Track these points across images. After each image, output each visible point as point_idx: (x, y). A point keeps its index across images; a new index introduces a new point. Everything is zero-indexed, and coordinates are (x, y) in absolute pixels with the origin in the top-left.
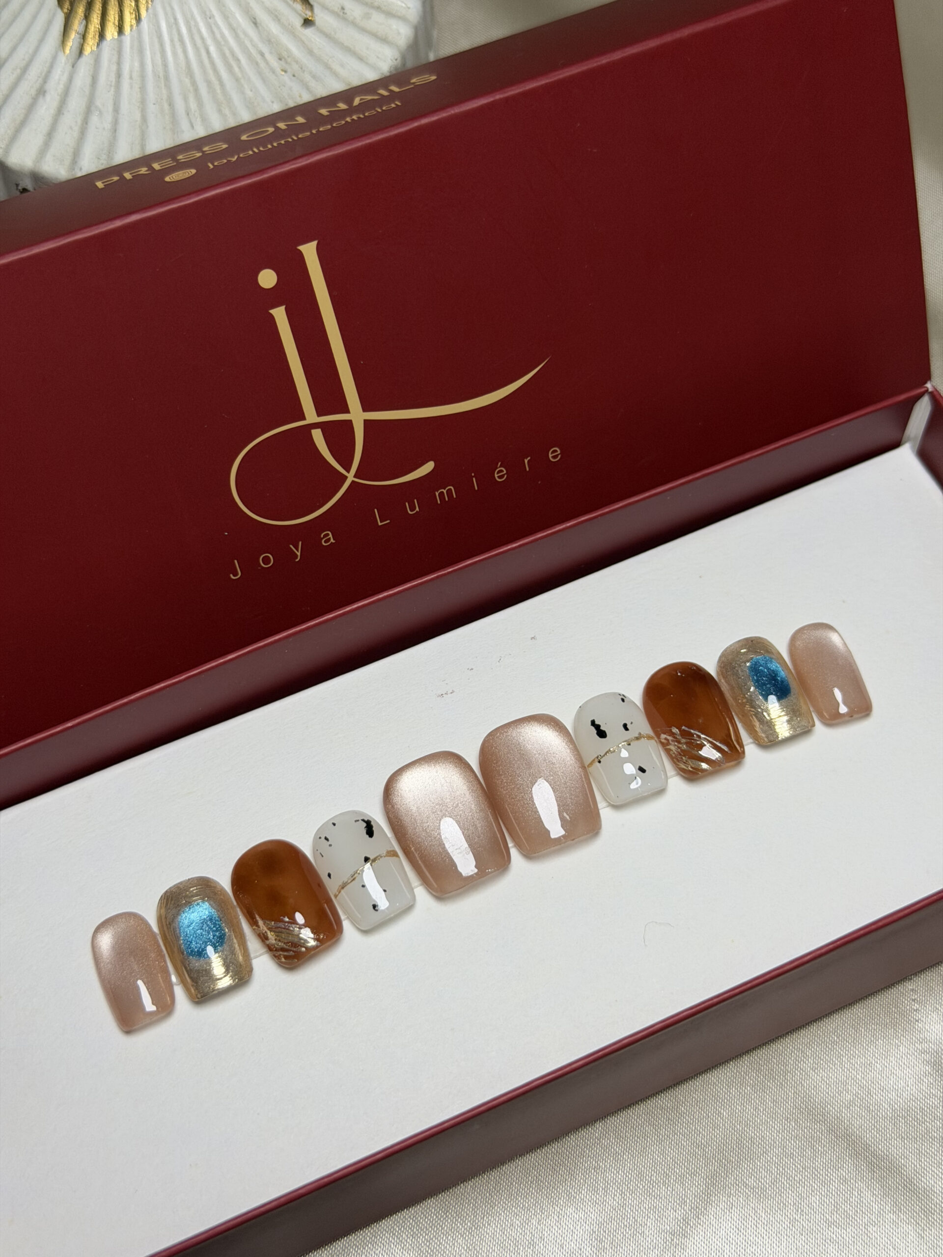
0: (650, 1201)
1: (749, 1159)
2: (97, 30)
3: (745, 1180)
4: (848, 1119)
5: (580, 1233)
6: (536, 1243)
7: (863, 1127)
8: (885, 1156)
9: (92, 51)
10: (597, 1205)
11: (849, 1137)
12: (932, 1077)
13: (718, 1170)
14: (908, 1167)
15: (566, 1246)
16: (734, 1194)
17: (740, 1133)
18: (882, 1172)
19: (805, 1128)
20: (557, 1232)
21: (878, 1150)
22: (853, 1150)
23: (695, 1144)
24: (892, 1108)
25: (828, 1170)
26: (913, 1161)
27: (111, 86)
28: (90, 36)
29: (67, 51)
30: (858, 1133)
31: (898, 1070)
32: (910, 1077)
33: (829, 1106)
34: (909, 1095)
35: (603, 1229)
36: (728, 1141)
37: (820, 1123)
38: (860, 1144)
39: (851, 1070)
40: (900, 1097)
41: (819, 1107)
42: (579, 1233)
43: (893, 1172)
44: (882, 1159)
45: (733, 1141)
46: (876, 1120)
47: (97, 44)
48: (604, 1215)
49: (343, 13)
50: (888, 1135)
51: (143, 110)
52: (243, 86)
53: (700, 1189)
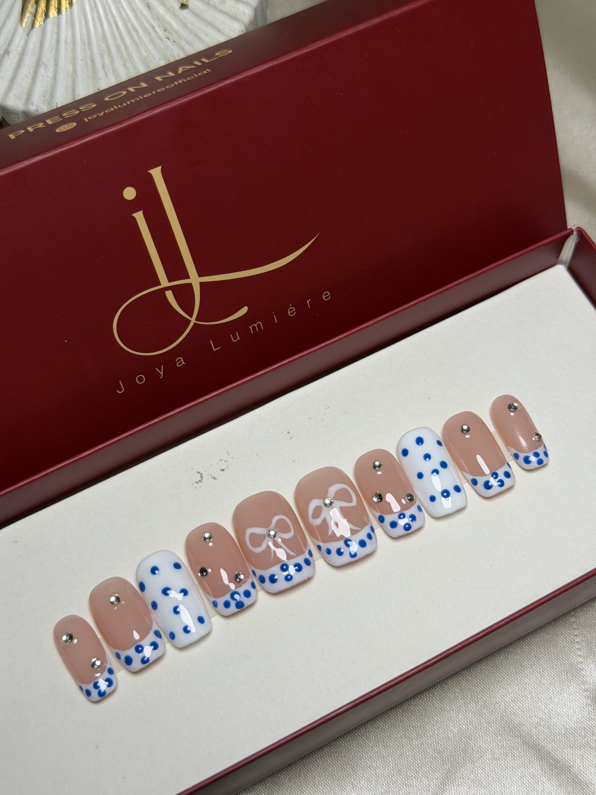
0: (406, 789)
2: (44, 11)
4: (536, 735)
7: (546, 740)
8: (560, 760)
9: (40, 25)
10: (371, 791)
11: (537, 747)
13: (451, 768)
14: (575, 766)
17: (465, 744)
18: (559, 771)
21: (555, 755)
22: (539, 756)
23: (435, 751)
24: (565, 728)
25: (522, 769)
26: (578, 763)
27: (52, 49)
28: (39, 15)
29: (24, 25)
30: (542, 744)
31: (569, 702)
32: (577, 707)
34: (576, 719)
36: (457, 749)
37: (517, 738)
38: (544, 751)
39: (538, 702)
40: (570, 720)
43: (565, 770)
44: (558, 761)
45: (460, 749)
46: (554, 736)
47: (44, 20)
50: (562, 746)
51: (74, 65)
52: (141, 49)
53: (439, 781)
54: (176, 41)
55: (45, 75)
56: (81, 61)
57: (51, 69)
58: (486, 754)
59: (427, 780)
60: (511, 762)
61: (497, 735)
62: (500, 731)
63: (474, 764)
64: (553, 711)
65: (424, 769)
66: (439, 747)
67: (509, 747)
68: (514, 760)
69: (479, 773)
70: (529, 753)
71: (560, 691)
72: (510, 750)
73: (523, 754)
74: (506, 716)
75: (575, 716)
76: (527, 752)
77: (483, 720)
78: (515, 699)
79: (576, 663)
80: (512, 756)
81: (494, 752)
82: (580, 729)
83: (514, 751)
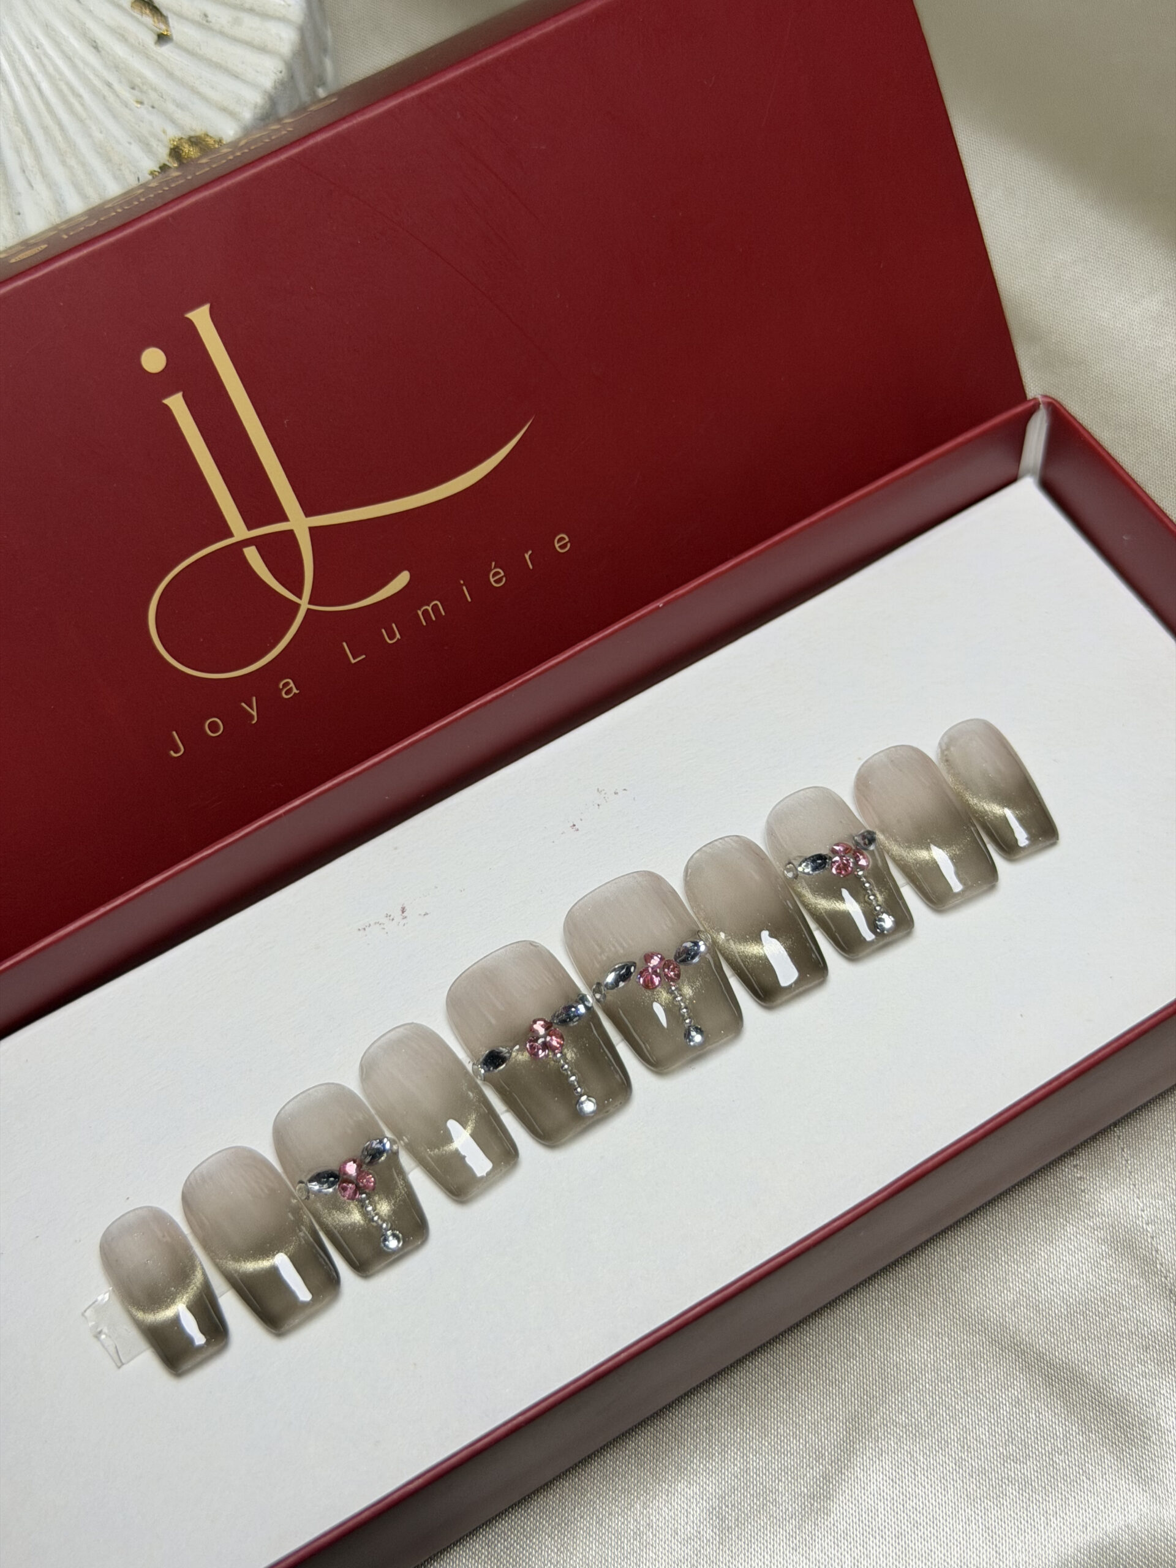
1: (896, 1391)
3: (894, 1418)
7: (1033, 1332)
16: (883, 1438)
33: (988, 1312)
41: (976, 1313)
46: (1048, 1321)
49: (207, 21)
50: (1065, 1338)
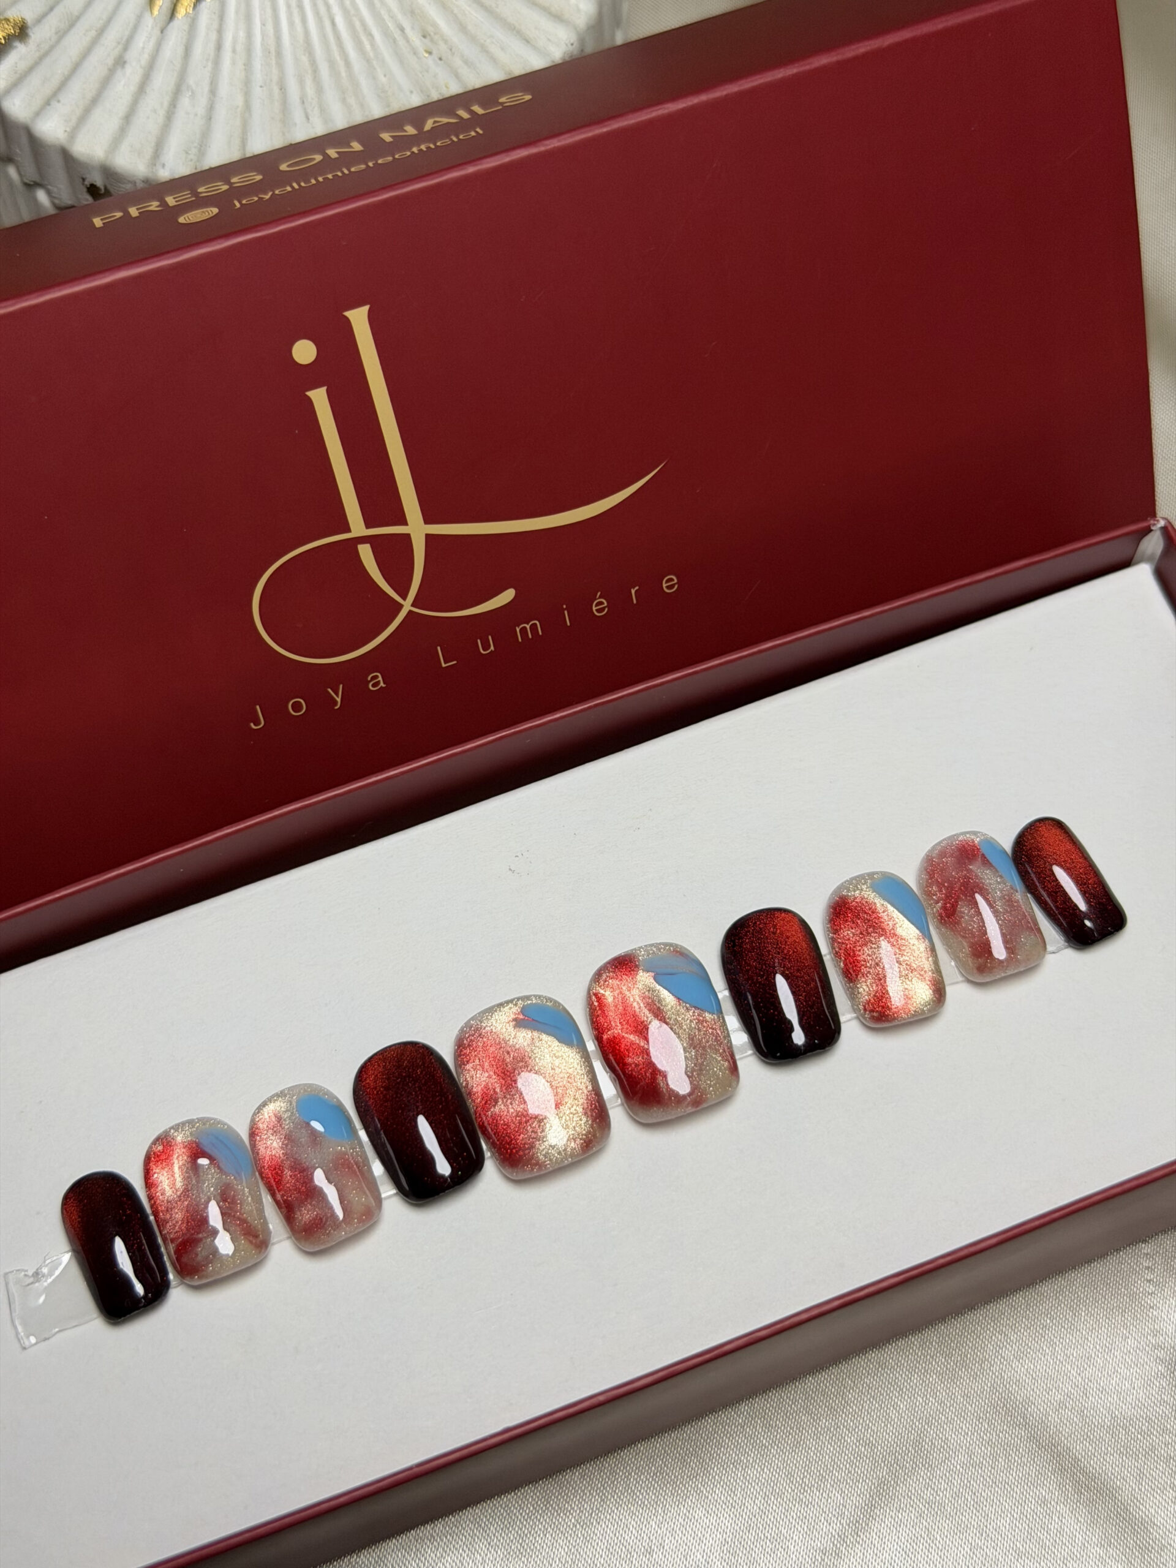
0: (799, 1509)
4: (1055, 1424)
5: (709, 1542)
6: (653, 1550)
8: (1097, 1475)
9: (187, 14)
10: (733, 1509)
11: (1055, 1447)
12: (1165, 1379)
13: (887, 1477)
14: (1124, 1490)
15: (690, 1556)
18: (1092, 1494)
19: (1000, 1432)
20: (681, 1539)
21: (1088, 1466)
22: (1057, 1465)
24: (1112, 1415)
25: (1024, 1487)
26: (1131, 1484)
27: (207, 60)
29: (156, 12)
30: (1066, 1442)
32: (1137, 1377)
34: (1134, 1400)
35: (738, 1540)
37: (1019, 1427)
38: (1067, 1457)
39: (1064, 1363)
40: (1123, 1402)
42: (707, 1543)
43: (1104, 1495)
44: (1093, 1478)
45: (909, 1441)
47: (194, 5)
48: (741, 1522)
51: (247, 94)
52: (375, 69)
53: (862, 1499)
54: (443, 58)
55: (190, 109)
56: (261, 87)
57: (203, 101)
58: (957, 1453)
59: (841, 1495)
60: (1003, 1472)
61: (981, 1420)
62: (987, 1412)
63: (932, 1472)
64: (1091, 1381)
65: (837, 1474)
66: (868, 1436)
67: (1003, 1444)
68: (1009, 1470)
69: (940, 1489)
70: (1039, 1458)
71: (1107, 1345)
72: (1004, 1449)
73: (1027, 1459)
74: (1001, 1385)
75: (1133, 1394)
76: (1035, 1456)
77: (957, 1389)
78: (1022, 1355)
79: (1141, 1295)
80: (1007, 1461)
81: (972, 1451)
82: (1141, 1419)
83: (1011, 1452)
